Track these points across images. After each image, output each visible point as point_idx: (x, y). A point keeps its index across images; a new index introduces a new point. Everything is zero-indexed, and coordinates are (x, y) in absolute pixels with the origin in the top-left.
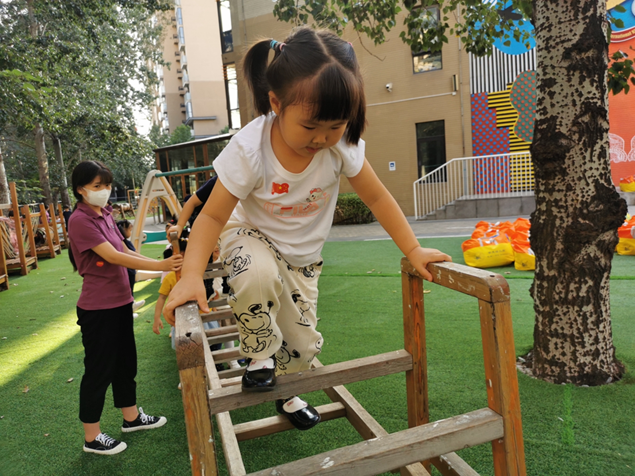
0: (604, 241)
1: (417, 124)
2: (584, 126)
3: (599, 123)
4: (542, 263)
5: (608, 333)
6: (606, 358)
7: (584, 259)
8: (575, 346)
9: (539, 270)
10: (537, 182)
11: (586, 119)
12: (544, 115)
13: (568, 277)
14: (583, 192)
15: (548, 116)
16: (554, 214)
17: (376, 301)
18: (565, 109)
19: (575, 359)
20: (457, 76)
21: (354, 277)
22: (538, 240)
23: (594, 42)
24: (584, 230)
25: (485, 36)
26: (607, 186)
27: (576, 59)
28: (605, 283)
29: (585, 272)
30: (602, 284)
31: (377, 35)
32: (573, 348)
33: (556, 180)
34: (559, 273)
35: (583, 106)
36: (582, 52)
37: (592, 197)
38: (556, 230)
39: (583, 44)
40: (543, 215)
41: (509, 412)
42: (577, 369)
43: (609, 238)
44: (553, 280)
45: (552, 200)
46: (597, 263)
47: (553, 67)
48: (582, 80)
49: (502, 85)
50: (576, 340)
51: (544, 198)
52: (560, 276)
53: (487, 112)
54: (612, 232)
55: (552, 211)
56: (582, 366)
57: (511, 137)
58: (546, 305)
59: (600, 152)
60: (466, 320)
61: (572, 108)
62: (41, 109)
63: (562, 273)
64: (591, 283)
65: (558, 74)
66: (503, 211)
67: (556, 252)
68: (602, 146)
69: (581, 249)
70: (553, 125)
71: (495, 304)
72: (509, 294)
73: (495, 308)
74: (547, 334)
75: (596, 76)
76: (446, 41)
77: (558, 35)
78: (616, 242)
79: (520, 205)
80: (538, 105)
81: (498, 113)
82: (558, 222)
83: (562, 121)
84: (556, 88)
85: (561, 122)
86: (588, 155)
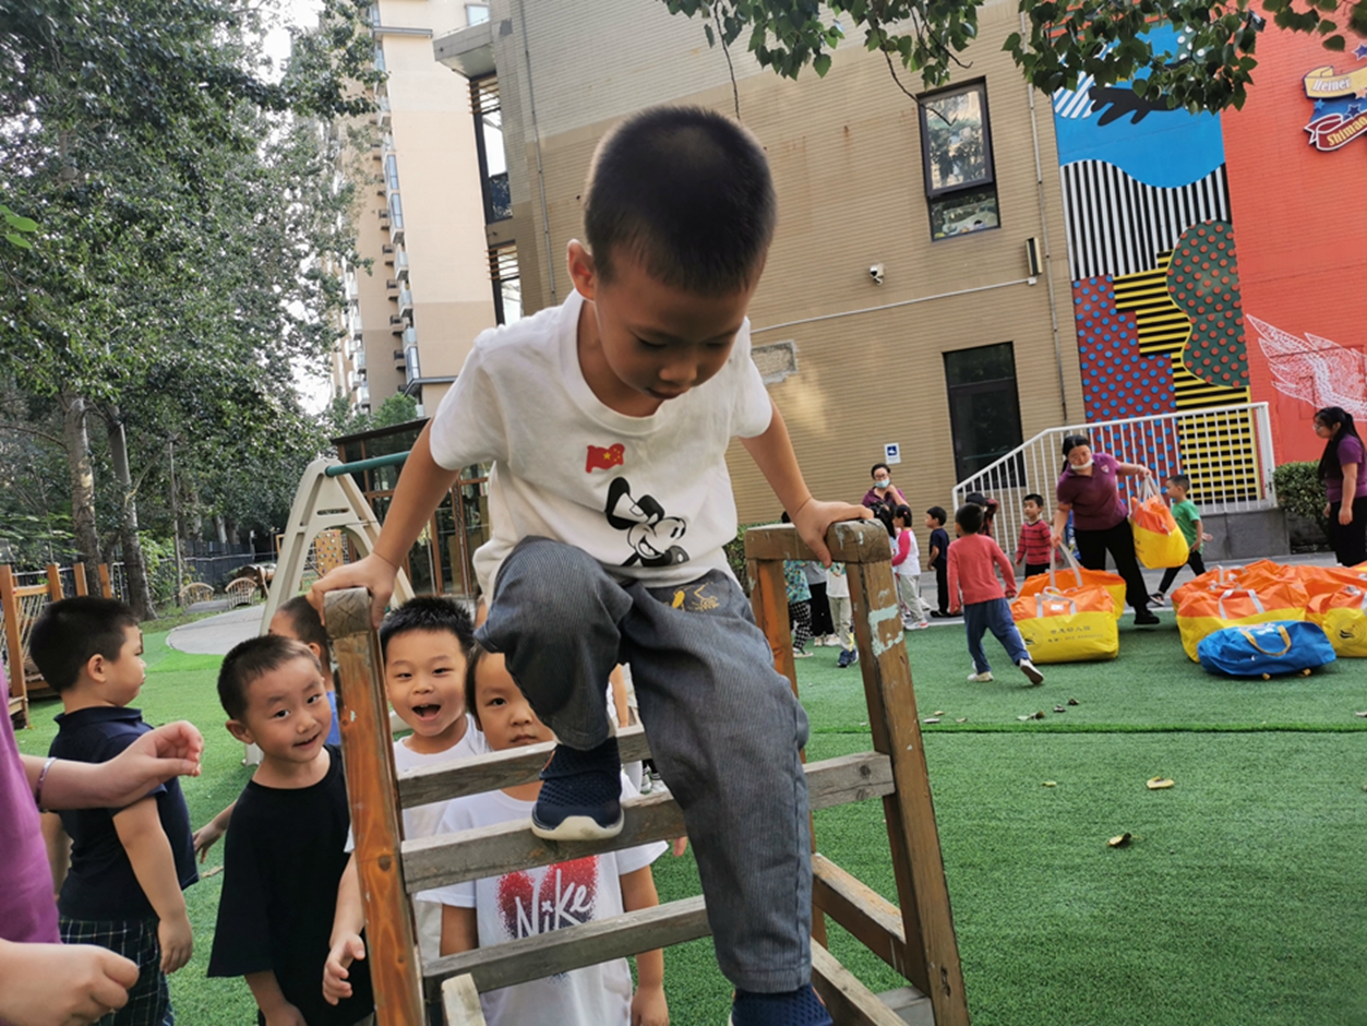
1: (946, 355)
20: (1037, 241)
49: (1146, 259)
53: (1113, 319)
57: (1176, 375)
81: (1140, 322)
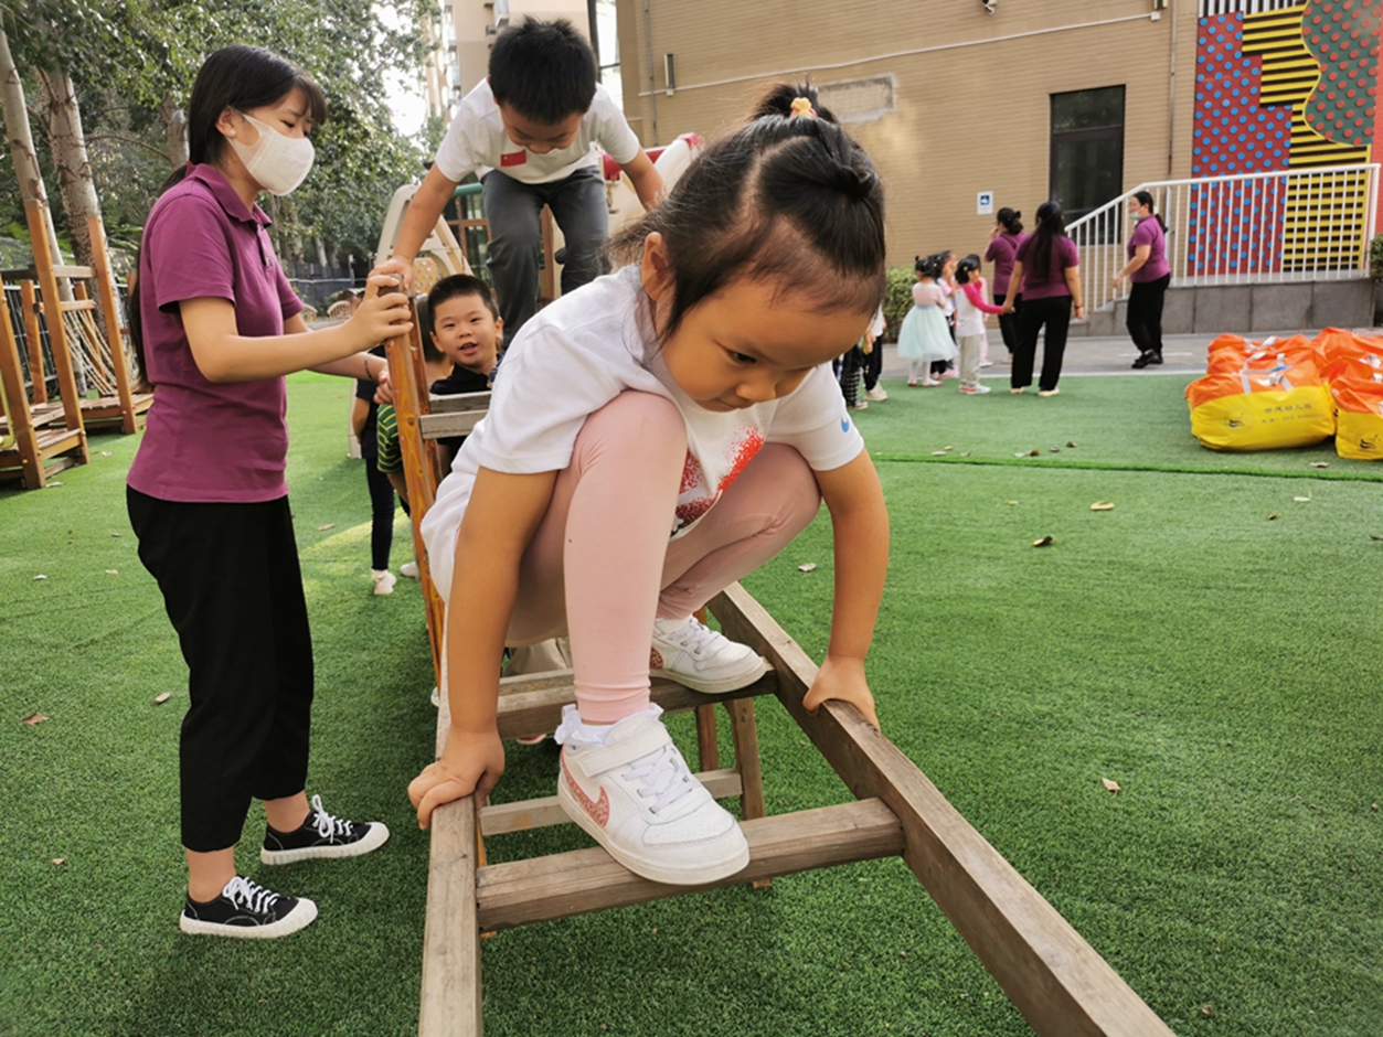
1: (1053, 96)
17: (965, 525)
21: (901, 464)
53: (1238, 64)
57: (1295, 130)
60: (1239, 589)
62: (164, 53)
66: (1263, 316)
79: (1307, 303)
81: (1266, 68)
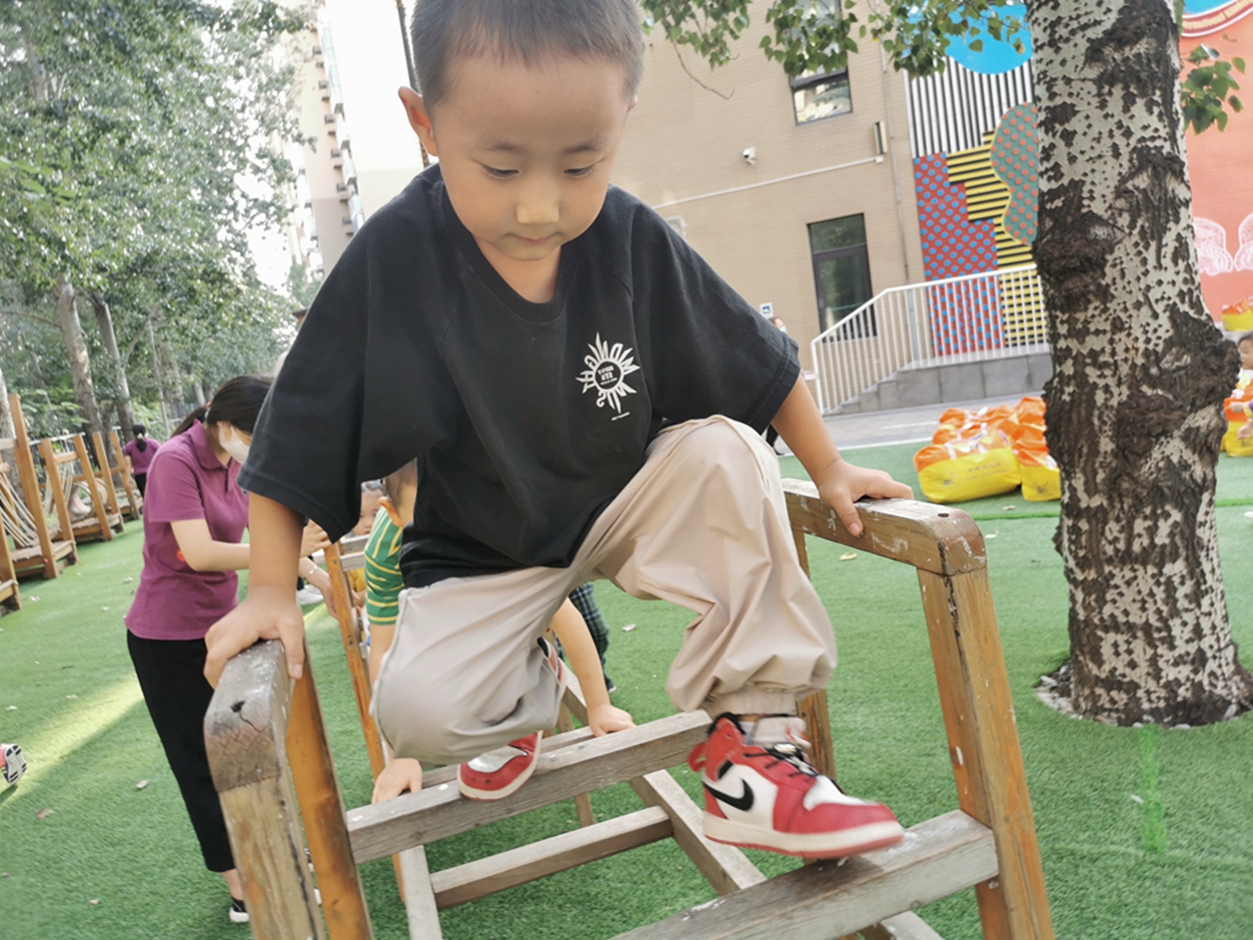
0: (1198, 428)
1: (809, 226)
2: (1140, 196)
3: (1170, 189)
4: (1073, 482)
5: (1219, 616)
6: (1220, 666)
7: (1159, 470)
8: (1156, 647)
9: (1070, 498)
10: (1052, 320)
11: (1143, 181)
12: (1056, 181)
13: (1130, 507)
14: (1146, 332)
15: (1065, 181)
16: (1091, 380)
18: (1098, 165)
19: (1156, 674)
20: (882, 125)
22: (1063, 436)
23: (1149, 24)
24: (1156, 410)
25: (931, 35)
26: (1196, 316)
27: (1114, 60)
28: (1207, 513)
29: (1163, 495)
30: (1200, 517)
31: (713, 48)
32: (1150, 652)
33: (1090, 312)
34: (1110, 499)
35: (1135, 156)
36: (1125, 44)
37: (1165, 340)
38: (1096, 413)
39: (1125, 29)
40: (1068, 385)
41: (1007, 819)
42: (1163, 693)
43: (1206, 421)
44: (1099, 516)
45: (1085, 352)
46: (1186, 475)
47: (1068, 81)
48: (1129, 101)
49: (974, 138)
50: (1155, 635)
51: (1068, 349)
52: (1113, 507)
53: (947, 191)
54: (1212, 409)
55: (1086, 376)
56: (1172, 687)
57: (998, 238)
58: (1090, 568)
59: (1176, 248)
61: (1112, 161)
62: (62, 246)
63: (1117, 500)
64: (1176, 516)
65: (1078, 94)
66: (993, 385)
67: (1100, 459)
68: (1179, 235)
69: (1151, 448)
70: (1076, 199)
71: (953, 579)
72: (983, 554)
73: (955, 587)
74: (1096, 626)
75: (1158, 93)
76: (854, 49)
77: (1074, 15)
78: (1223, 430)
79: (1025, 372)
80: (1042, 160)
81: (969, 192)
82: (1100, 397)
83: (1094, 189)
84: (1076, 124)
85: (1091, 191)
86: (1151, 255)
